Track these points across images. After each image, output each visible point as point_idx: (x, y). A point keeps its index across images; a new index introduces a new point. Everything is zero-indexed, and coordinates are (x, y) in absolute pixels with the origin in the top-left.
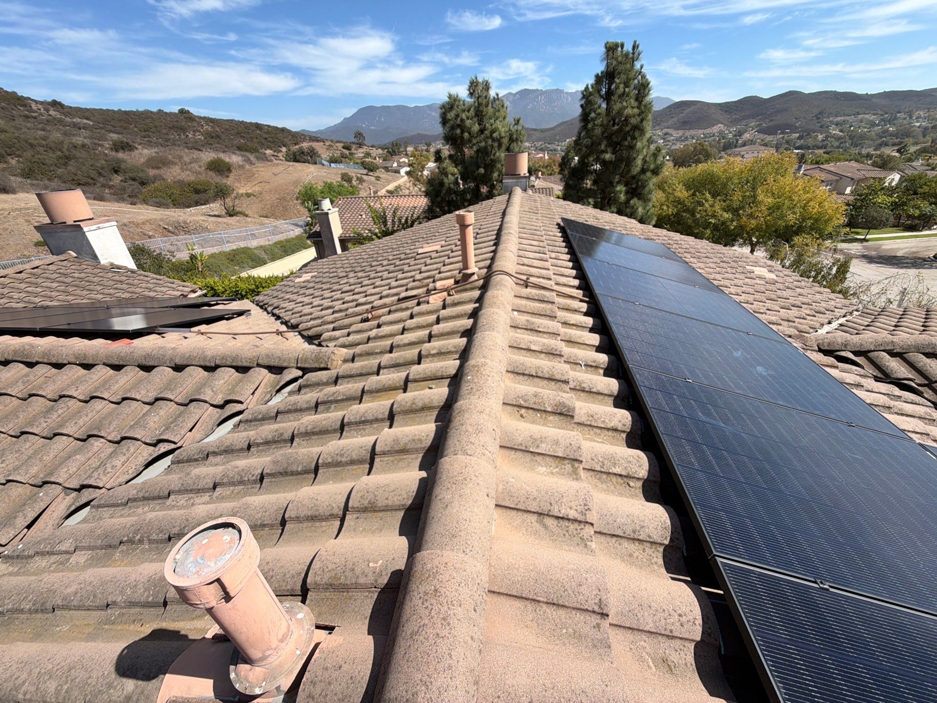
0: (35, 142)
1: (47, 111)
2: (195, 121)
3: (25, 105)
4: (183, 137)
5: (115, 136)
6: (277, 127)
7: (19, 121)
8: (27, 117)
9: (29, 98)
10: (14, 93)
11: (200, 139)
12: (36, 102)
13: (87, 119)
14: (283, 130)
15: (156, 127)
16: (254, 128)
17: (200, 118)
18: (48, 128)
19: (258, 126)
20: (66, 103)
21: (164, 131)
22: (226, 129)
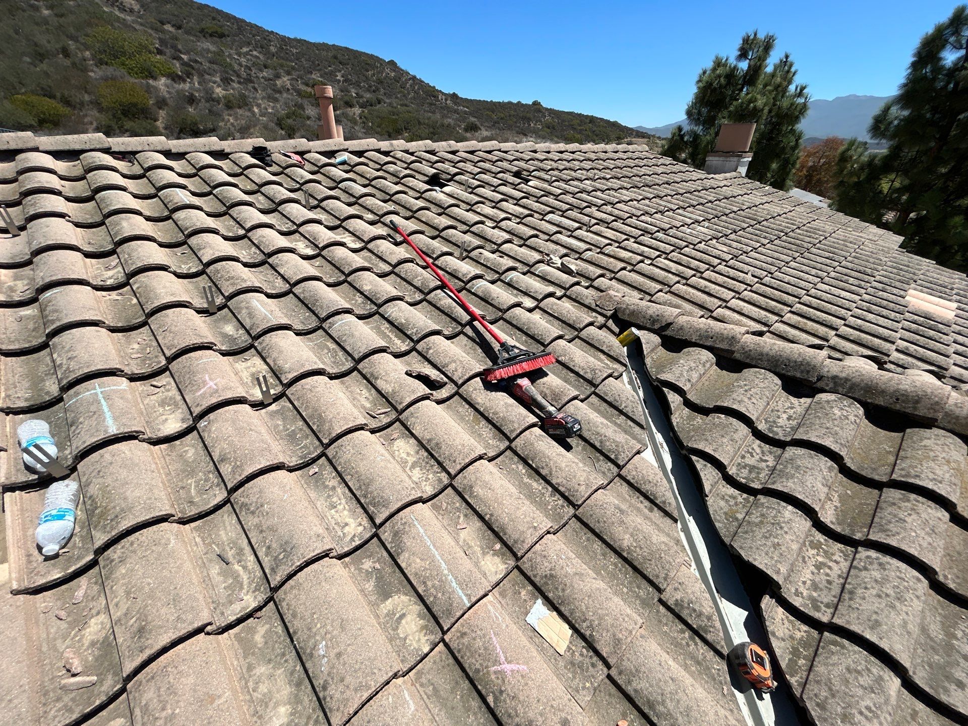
0: (422, 121)
1: (446, 100)
2: (541, 112)
3: (434, 97)
4: (526, 125)
5: (473, 119)
7: (426, 107)
8: (431, 104)
9: (440, 91)
11: (538, 128)
12: (443, 93)
13: (467, 107)
21: (515, 120)
22: (563, 121)
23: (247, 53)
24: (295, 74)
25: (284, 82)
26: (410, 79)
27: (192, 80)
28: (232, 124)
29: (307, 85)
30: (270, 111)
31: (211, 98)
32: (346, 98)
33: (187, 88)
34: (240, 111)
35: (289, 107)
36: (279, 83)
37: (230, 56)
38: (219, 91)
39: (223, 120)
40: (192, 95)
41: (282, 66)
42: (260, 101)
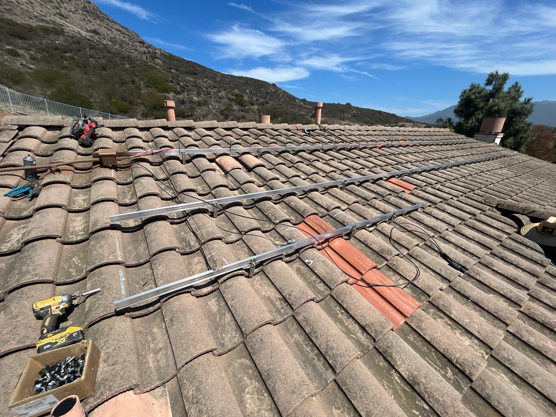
2: (351, 108)
3: (294, 100)
4: (342, 115)
6: (390, 114)
7: (290, 106)
8: (292, 104)
9: (297, 98)
10: (294, 96)
11: (349, 117)
12: (298, 99)
13: (311, 106)
14: (393, 115)
15: (334, 110)
16: (377, 113)
17: (354, 107)
18: (296, 108)
19: (380, 112)
20: (307, 100)
21: (336, 112)
22: (363, 113)
23: (206, 82)
24: (228, 90)
25: (222, 94)
26: (282, 92)
27: (184, 93)
28: (200, 113)
29: (233, 95)
30: (217, 107)
31: (191, 102)
32: (251, 101)
33: (181, 97)
34: (204, 107)
35: (226, 106)
36: (220, 94)
37: (200, 82)
38: (195, 99)
39: (196, 111)
40: (183, 100)
41: (222, 87)
42: (213, 103)
